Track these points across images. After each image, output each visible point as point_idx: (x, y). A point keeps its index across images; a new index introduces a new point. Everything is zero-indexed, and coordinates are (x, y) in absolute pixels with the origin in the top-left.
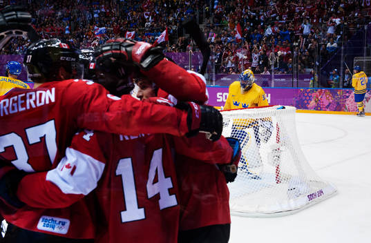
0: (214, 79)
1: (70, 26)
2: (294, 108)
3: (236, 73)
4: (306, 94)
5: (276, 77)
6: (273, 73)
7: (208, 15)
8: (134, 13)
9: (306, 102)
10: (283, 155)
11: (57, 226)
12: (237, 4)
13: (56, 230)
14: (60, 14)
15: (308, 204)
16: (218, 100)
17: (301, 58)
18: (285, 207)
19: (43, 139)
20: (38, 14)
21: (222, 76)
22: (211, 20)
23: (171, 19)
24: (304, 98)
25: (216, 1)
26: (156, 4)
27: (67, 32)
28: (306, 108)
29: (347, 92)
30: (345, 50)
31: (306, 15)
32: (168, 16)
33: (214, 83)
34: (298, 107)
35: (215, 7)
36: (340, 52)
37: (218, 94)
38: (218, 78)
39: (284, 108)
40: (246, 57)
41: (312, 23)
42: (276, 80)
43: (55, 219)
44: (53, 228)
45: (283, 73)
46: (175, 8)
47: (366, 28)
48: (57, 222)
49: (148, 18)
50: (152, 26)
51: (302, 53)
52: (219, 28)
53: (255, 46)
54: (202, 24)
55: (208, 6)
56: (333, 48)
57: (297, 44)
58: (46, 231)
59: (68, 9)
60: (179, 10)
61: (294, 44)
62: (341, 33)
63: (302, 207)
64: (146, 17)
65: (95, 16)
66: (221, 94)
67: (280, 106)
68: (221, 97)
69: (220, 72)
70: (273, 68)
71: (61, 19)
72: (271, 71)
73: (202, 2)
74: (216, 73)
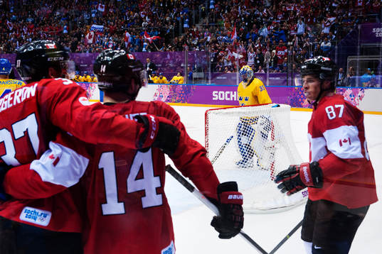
0: (210, 78)
1: (67, 25)
2: (289, 106)
3: (232, 71)
4: (300, 93)
5: (271, 76)
6: (268, 72)
7: (204, 15)
8: (131, 12)
9: (300, 100)
10: (277, 153)
11: (38, 218)
12: (232, 3)
13: (38, 222)
14: (58, 13)
15: (303, 200)
16: (214, 99)
17: (295, 57)
18: (280, 204)
19: (26, 133)
20: (36, 14)
21: (218, 75)
22: (207, 20)
23: (168, 19)
24: (298, 96)
25: (212, 2)
26: (153, 4)
27: (65, 31)
28: (301, 106)
29: (341, 91)
30: (339, 49)
31: (300, 15)
32: (165, 16)
33: (210, 81)
34: (292, 105)
35: (211, 7)
36: (334, 51)
37: (214, 92)
38: (214, 76)
39: (279, 106)
40: (241, 56)
41: (306, 22)
42: (271, 78)
43: (37, 211)
44: (35, 219)
45: (278, 71)
46: (171, 8)
47: (359, 27)
48: (39, 214)
49: (145, 18)
50: (149, 25)
51: (296, 51)
52: (215, 28)
53: (250, 45)
54: (198, 23)
55: (204, 6)
56: (327, 47)
57: (292, 43)
58: (28, 222)
59: (66, 8)
60: (175, 10)
61: (289, 43)
62: (335, 32)
63: (296, 203)
64: (143, 16)
65: (93, 15)
66: (217, 92)
67: (275, 104)
68: (217, 95)
69: (215, 71)
70: (268, 66)
71: (59, 19)
72: (265, 70)
73: (198, 2)
74: (212, 71)
